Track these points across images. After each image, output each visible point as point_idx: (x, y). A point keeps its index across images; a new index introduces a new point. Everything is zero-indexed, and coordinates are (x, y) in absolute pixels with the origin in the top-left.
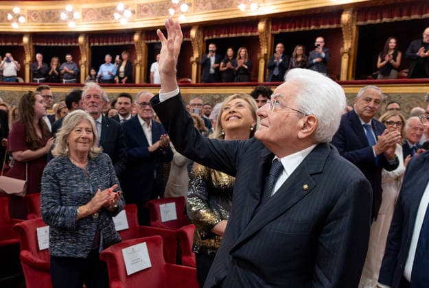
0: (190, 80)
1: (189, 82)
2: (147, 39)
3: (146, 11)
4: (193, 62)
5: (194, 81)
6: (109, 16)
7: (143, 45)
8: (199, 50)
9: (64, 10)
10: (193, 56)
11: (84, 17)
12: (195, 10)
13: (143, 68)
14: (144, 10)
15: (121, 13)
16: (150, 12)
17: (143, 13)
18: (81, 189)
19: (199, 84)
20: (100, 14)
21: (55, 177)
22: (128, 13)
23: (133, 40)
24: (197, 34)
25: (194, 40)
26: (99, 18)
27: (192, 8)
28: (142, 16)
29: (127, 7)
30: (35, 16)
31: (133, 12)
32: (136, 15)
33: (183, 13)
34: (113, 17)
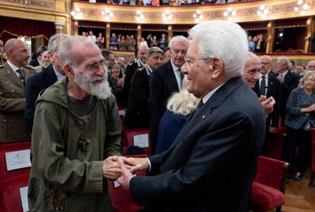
0: (302, 51)
1: (301, 52)
2: (276, 26)
3: (278, 9)
4: (306, 40)
5: (306, 52)
6: (253, 14)
7: (273, 29)
8: (311, 32)
9: (226, 10)
10: (306, 36)
11: (237, 14)
12: (312, 8)
13: (271, 44)
14: (277, 9)
15: (262, 11)
16: (280, 10)
17: (276, 11)
18: (305, 103)
19: (309, 53)
20: (247, 12)
21: (296, 95)
22: (267, 11)
23: (267, 27)
24: (312, 23)
25: (308, 26)
26: (247, 14)
27: (310, 7)
28: (274, 13)
29: (266, 7)
30: (208, 15)
31: (270, 10)
32: (270, 12)
33: (304, 10)
34: (256, 13)
